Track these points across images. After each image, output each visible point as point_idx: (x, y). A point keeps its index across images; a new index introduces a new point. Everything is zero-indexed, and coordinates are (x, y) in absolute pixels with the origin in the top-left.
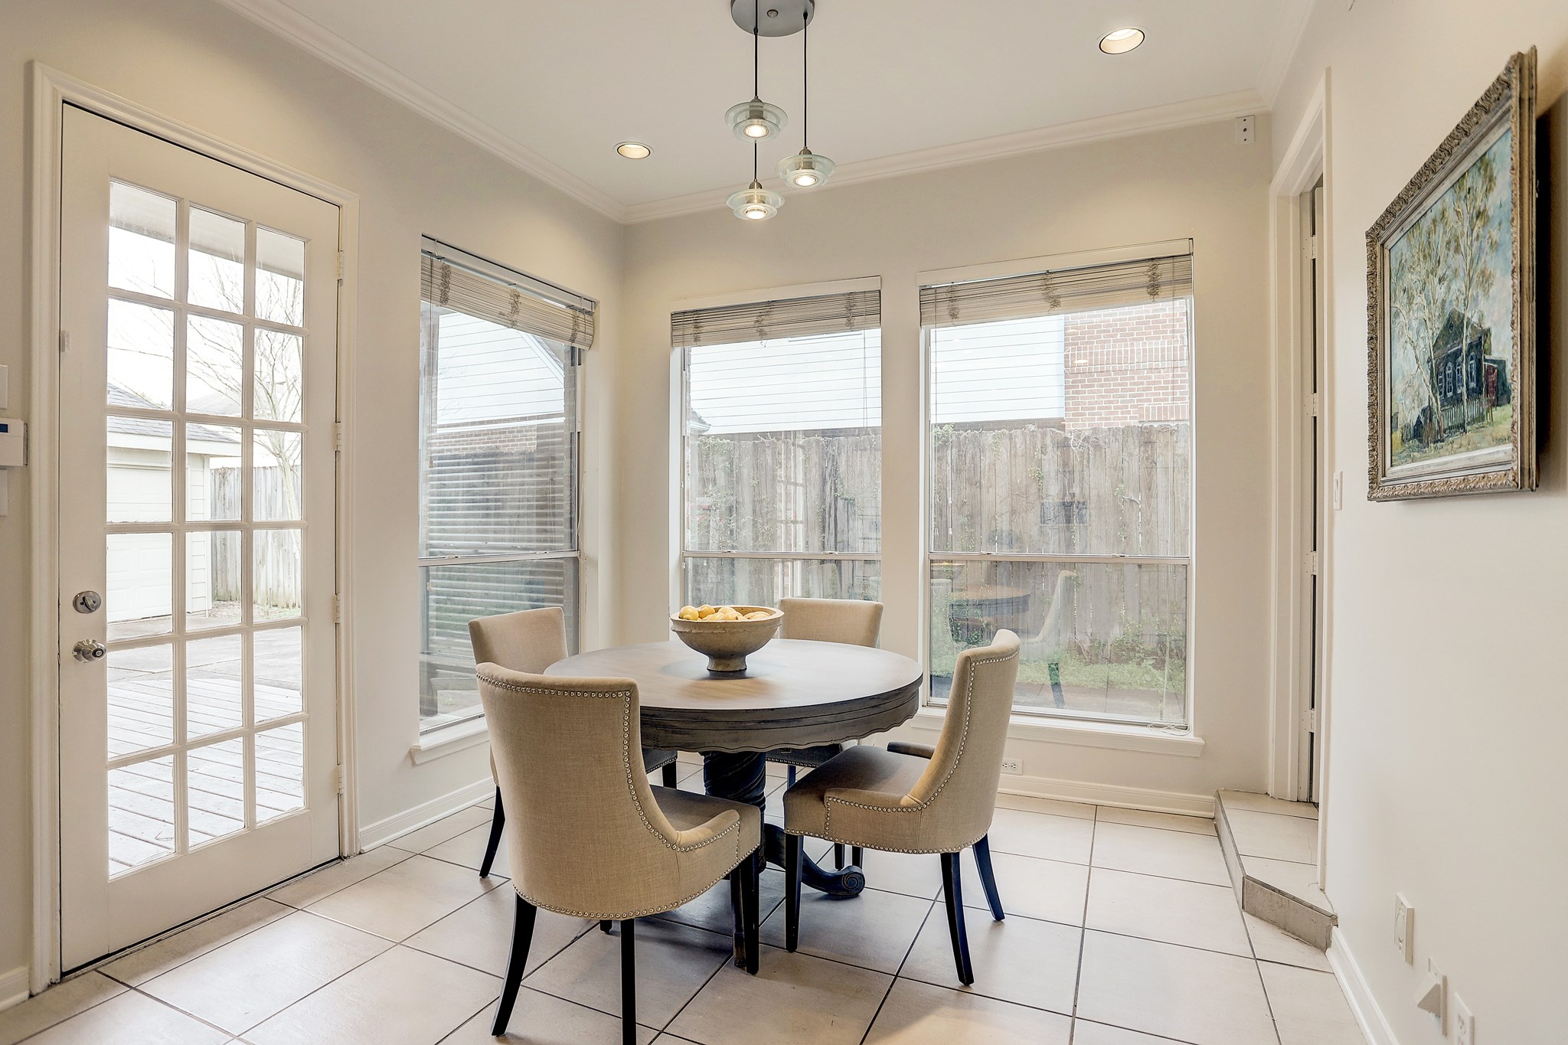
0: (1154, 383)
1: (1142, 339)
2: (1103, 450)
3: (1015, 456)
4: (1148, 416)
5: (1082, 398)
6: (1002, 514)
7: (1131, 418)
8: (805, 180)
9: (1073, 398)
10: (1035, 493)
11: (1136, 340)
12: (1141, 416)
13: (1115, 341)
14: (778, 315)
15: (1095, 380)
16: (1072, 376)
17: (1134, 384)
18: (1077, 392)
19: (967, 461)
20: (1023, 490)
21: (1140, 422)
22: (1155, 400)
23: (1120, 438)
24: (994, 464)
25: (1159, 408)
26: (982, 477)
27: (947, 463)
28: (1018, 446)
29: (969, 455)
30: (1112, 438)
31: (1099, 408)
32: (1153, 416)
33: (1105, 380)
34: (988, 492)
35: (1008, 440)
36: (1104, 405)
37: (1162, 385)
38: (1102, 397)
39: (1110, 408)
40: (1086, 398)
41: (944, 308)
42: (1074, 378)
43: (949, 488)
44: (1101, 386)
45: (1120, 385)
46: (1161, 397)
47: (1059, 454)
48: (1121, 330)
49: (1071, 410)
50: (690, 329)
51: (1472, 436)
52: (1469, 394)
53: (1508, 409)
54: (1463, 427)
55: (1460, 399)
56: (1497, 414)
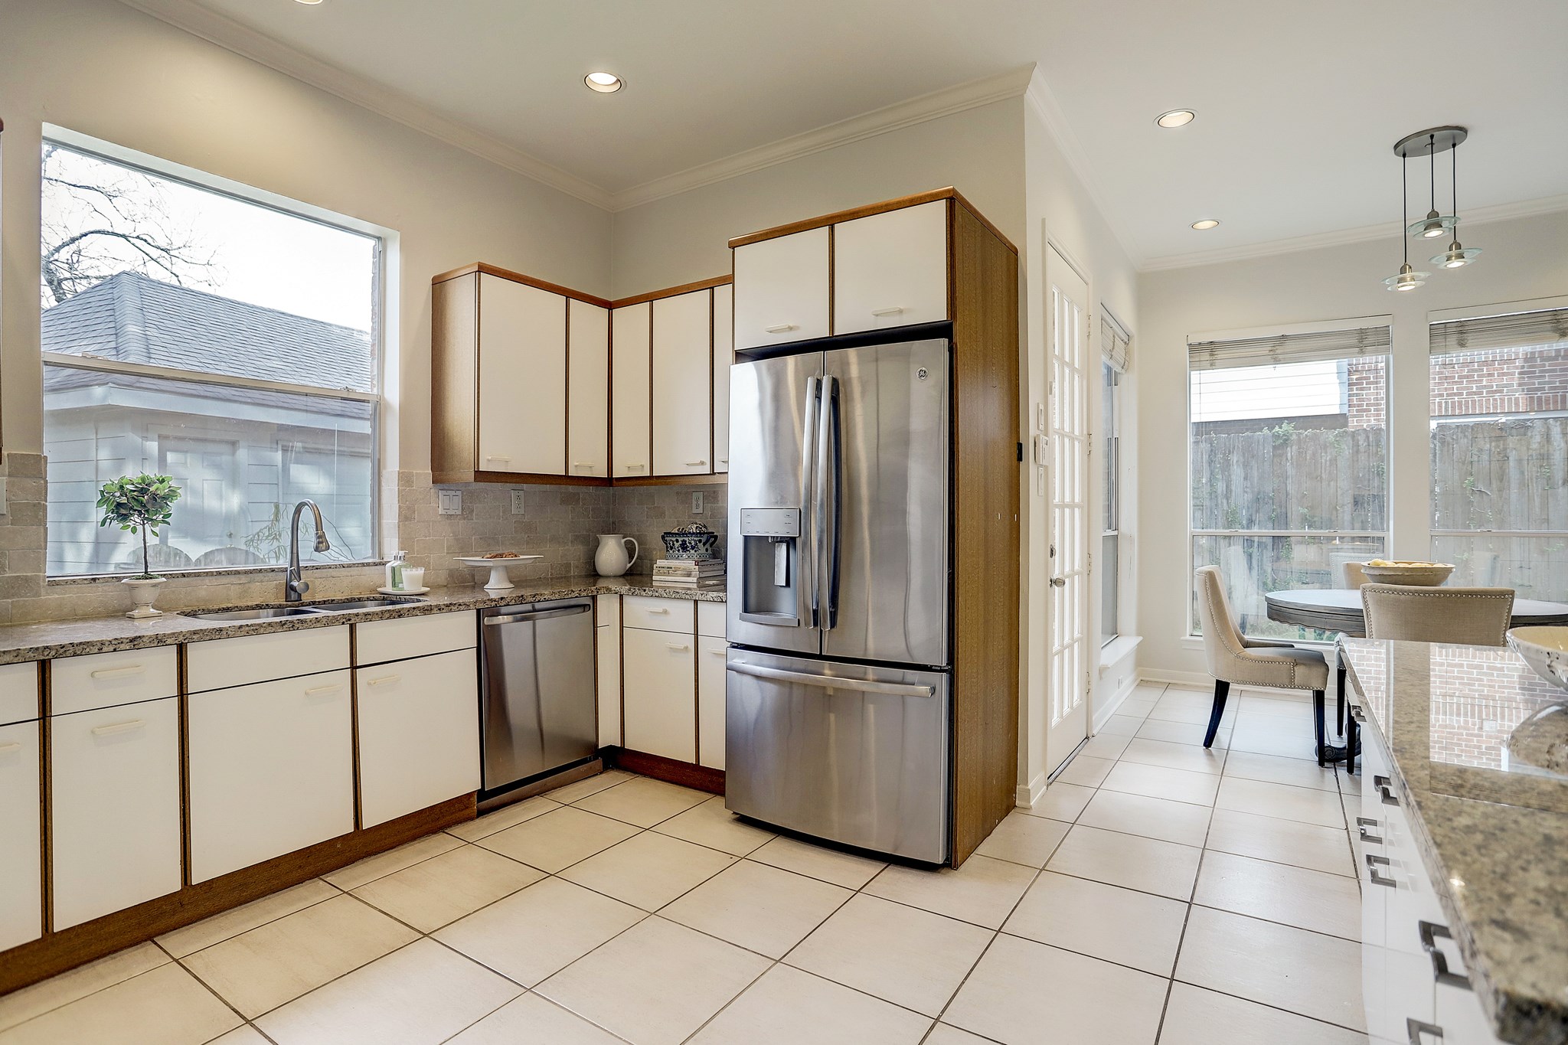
2: (1451, 446)
3: (1357, 452)
5: (1367, 394)
6: (1343, 505)
8: (1456, 264)
9: (1360, 394)
10: (1377, 486)
14: (1290, 346)
16: (1357, 372)
18: (1362, 389)
19: (1308, 458)
20: (1365, 484)
23: (1469, 434)
24: (1336, 460)
26: (1323, 472)
27: (1287, 459)
28: (1361, 443)
29: (1310, 452)
30: (1460, 435)
34: (1329, 485)
35: (1350, 438)
40: (1371, 394)
42: (1356, 378)
49: (1354, 406)
50: (1206, 356)
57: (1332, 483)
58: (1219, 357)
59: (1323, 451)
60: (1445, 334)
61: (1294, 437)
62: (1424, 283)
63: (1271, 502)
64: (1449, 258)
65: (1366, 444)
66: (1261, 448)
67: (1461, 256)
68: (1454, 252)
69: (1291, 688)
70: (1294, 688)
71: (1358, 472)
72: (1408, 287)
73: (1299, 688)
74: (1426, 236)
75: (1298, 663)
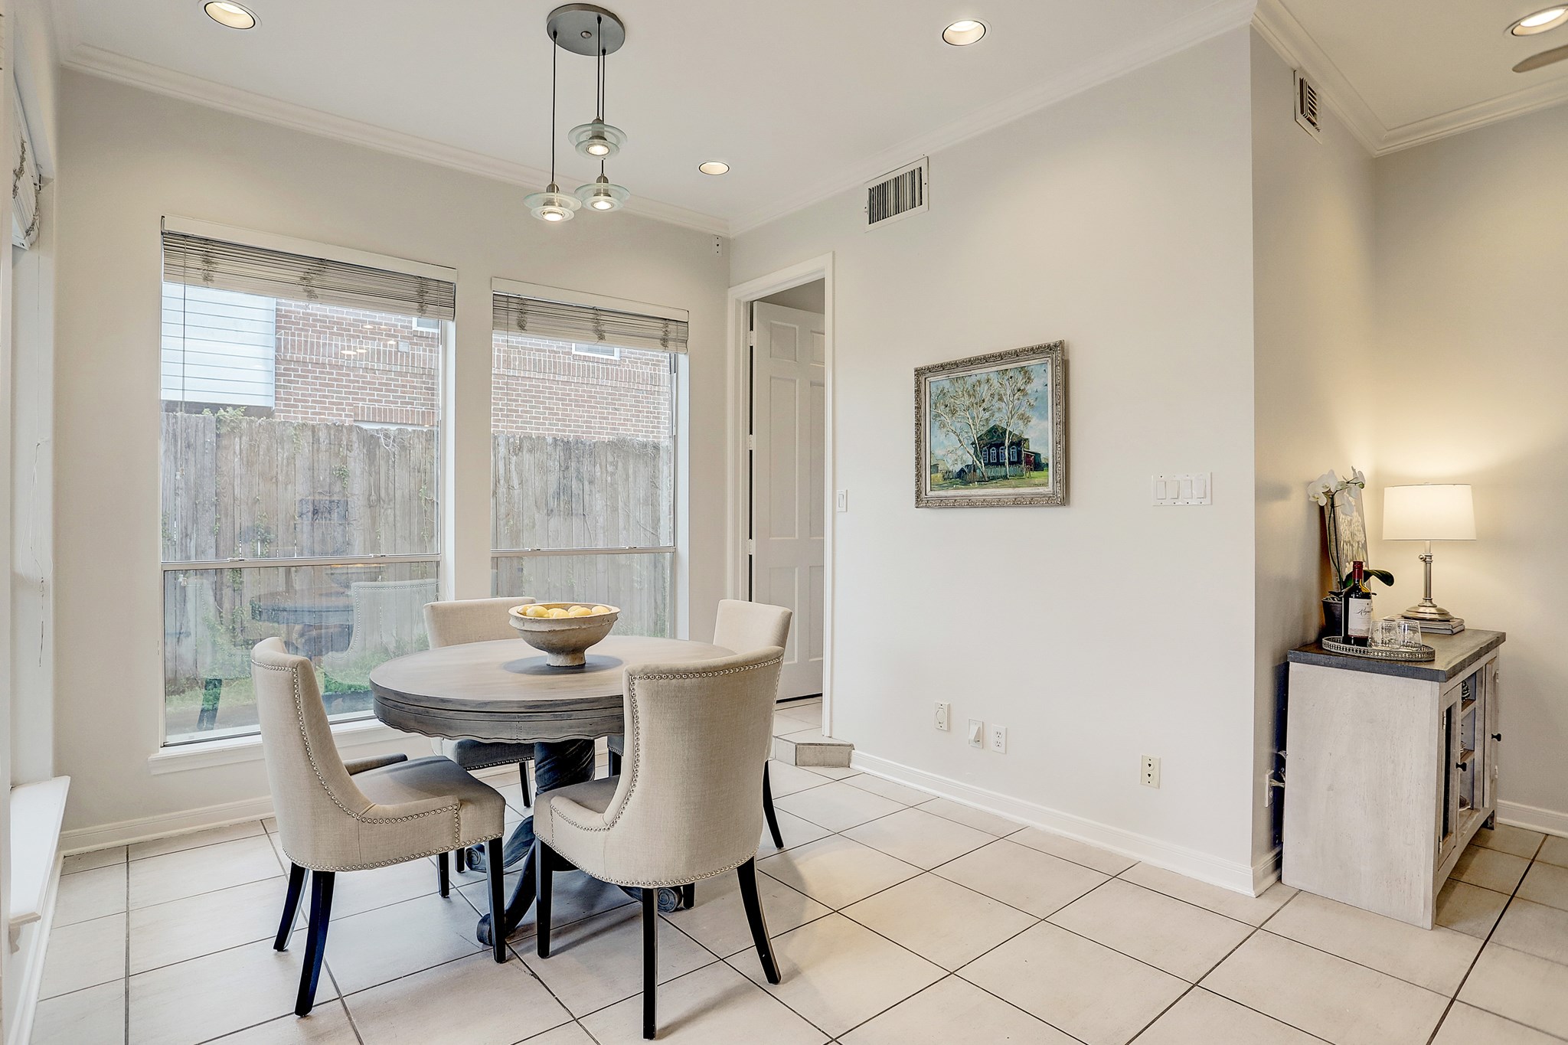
0: (369, 383)
1: (358, 337)
3: (318, 450)
4: (363, 415)
5: (295, 388)
6: (302, 514)
7: (346, 416)
8: (603, 204)
9: (285, 387)
10: (340, 491)
11: (353, 336)
12: (356, 415)
13: (332, 334)
14: (332, 277)
15: (309, 371)
16: (285, 362)
17: (350, 381)
18: (290, 382)
19: (261, 453)
20: (327, 489)
21: (355, 421)
22: (370, 400)
24: (294, 458)
25: (374, 409)
26: (279, 472)
27: (235, 453)
28: (321, 440)
29: (263, 446)
31: (313, 401)
32: (368, 416)
33: (321, 373)
34: (286, 489)
35: (310, 433)
36: (318, 399)
37: (377, 386)
38: (317, 390)
39: (325, 403)
40: (300, 389)
41: (514, 317)
42: (284, 368)
43: (237, 482)
44: (316, 378)
45: (336, 380)
46: (376, 398)
47: (365, 452)
48: (338, 323)
49: (281, 399)
50: (196, 261)
51: (1013, 482)
52: (1011, 463)
53: (1043, 473)
54: (1005, 477)
55: (1003, 464)
56: (1034, 474)
57: (289, 487)
58: (220, 267)
59: (280, 446)
60: (507, 310)
61: (244, 425)
63: (213, 508)
64: (597, 193)
65: (327, 441)
66: (200, 434)
67: (608, 193)
68: (602, 185)
71: (318, 475)
72: (553, 217)
74: (590, 149)
75: (463, 802)
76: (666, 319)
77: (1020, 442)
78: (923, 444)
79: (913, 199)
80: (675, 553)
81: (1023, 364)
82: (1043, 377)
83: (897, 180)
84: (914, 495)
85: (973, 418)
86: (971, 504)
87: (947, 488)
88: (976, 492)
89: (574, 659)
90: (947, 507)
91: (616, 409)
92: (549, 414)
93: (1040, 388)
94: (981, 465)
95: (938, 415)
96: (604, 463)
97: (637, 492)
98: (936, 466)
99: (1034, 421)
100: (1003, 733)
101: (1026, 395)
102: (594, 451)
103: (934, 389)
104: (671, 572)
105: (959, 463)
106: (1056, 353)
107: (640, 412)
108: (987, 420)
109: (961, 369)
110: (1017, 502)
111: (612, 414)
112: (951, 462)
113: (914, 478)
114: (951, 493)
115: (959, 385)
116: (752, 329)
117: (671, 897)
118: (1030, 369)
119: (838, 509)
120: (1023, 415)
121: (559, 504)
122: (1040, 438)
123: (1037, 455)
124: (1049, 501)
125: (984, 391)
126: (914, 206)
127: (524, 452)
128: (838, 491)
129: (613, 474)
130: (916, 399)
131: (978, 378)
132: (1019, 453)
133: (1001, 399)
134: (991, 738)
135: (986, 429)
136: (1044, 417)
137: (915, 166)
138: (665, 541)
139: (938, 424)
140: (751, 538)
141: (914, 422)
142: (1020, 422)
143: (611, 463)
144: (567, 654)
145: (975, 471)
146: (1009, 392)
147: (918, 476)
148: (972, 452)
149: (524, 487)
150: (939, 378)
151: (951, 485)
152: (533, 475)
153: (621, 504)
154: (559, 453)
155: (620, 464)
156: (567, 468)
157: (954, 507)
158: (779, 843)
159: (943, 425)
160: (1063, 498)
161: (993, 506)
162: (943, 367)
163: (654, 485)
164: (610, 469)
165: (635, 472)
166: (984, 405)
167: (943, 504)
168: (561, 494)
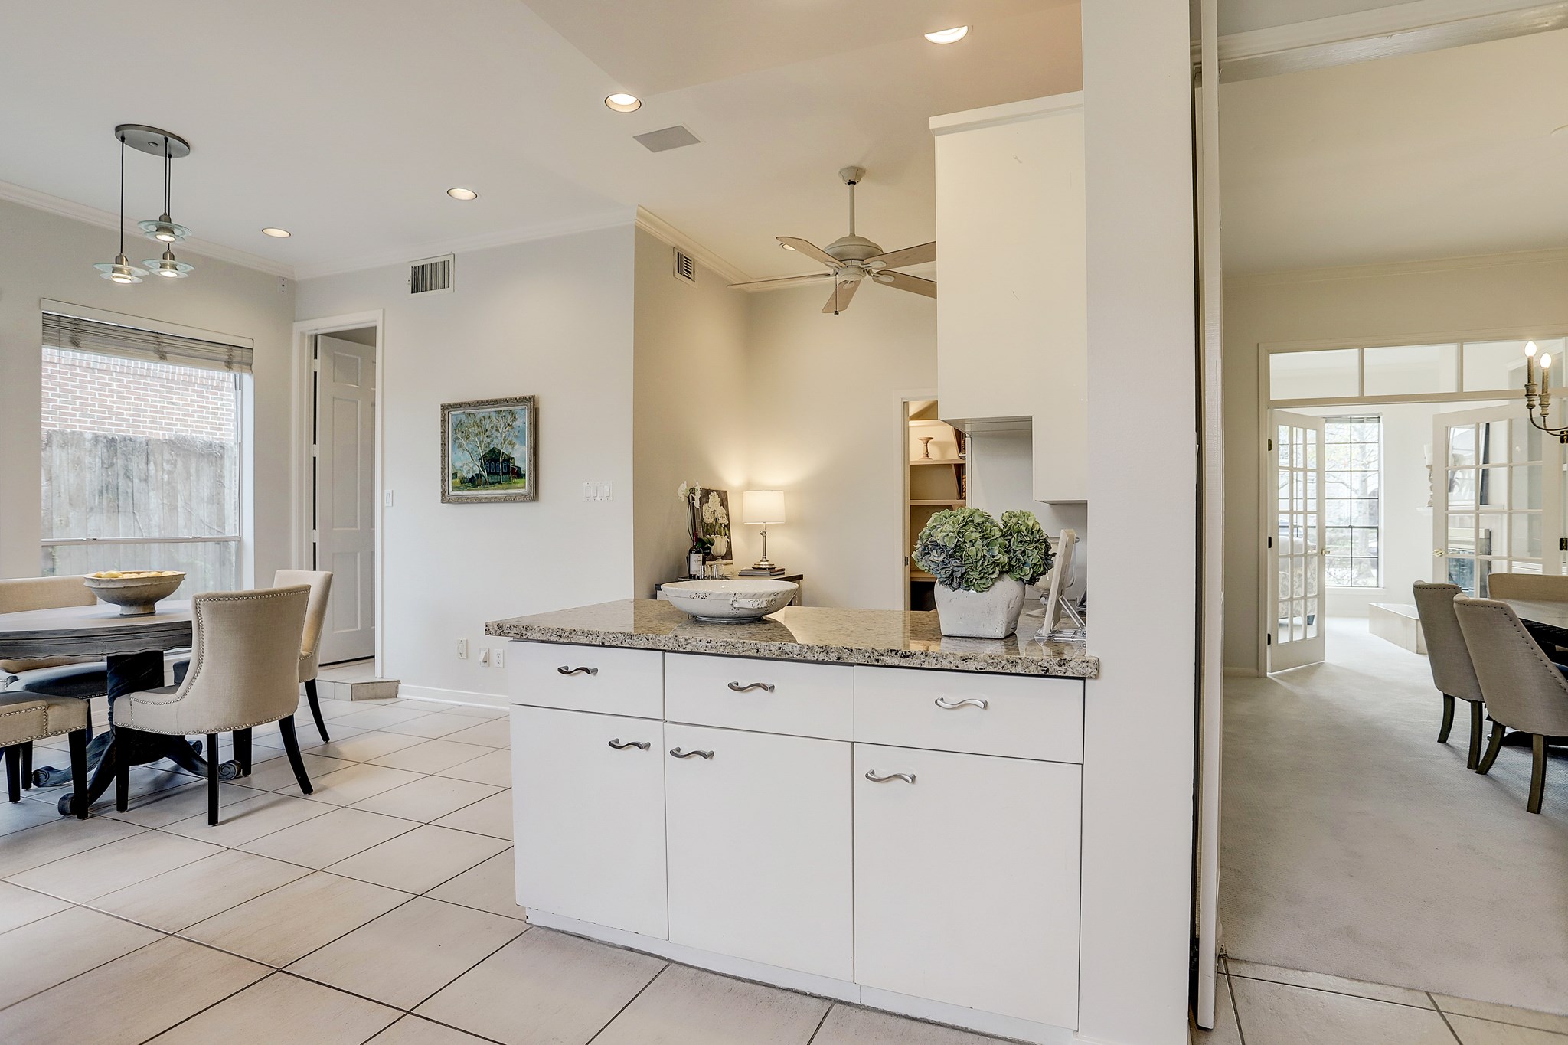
8: (169, 273)
41: (66, 335)
51: (505, 486)
52: (503, 473)
53: (523, 480)
54: (500, 483)
55: (499, 474)
56: (517, 480)
60: (58, 327)
62: (141, 281)
64: (163, 266)
67: (174, 268)
68: (168, 261)
69: (43, 737)
70: (47, 736)
72: (121, 280)
73: (53, 735)
74: (158, 237)
75: (49, 706)
76: (230, 345)
77: (509, 459)
78: (446, 458)
79: (444, 282)
80: (240, 541)
81: (511, 408)
82: (522, 420)
83: (432, 265)
84: (440, 494)
85: (480, 442)
86: (478, 500)
87: (463, 489)
88: (481, 492)
89: (145, 609)
90: (462, 502)
91: (173, 403)
92: (81, 404)
93: (521, 425)
94: (485, 474)
95: (457, 439)
96: (159, 461)
97: (201, 491)
98: (456, 474)
99: (517, 446)
100: (502, 654)
101: (513, 428)
102: (147, 450)
103: (454, 420)
104: (236, 557)
105: (471, 472)
106: (530, 403)
107: (204, 407)
108: (489, 444)
109: (471, 407)
110: (507, 499)
111: (167, 408)
112: (465, 471)
113: (440, 483)
114: (465, 493)
115: (471, 418)
116: (316, 357)
117: (232, 769)
118: (515, 412)
119: (386, 505)
120: (511, 442)
121: (101, 503)
122: (520, 456)
123: (519, 468)
124: (524, 499)
125: (487, 423)
126: (444, 287)
127: (54, 448)
128: (386, 491)
129: (170, 473)
130: (442, 426)
131: (483, 415)
132: (508, 466)
133: (497, 430)
134: (494, 658)
135: (488, 450)
136: (522, 444)
137: (445, 259)
138: (230, 531)
139: (457, 444)
140: (315, 528)
141: (440, 442)
142: (509, 446)
143: (168, 462)
144: (139, 605)
145: (481, 478)
146: (502, 426)
147: (443, 480)
148: (479, 465)
149: (54, 484)
150: (458, 412)
151: (465, 488)
152: (66, 473)
153: (180, 503)
154: (100, 449)
155: (180, 463)
156: (112, 465)
157: (467, 503)
158: (325, 737)
159: (460, 446)
160: (535, 496)
161: (492, 502)
162: (460, 405)
163: (219, 482)
164: (167, 467)
165: (197, 472)
166: (487, 434)
167: (460, 501)
168: (104, 491)
